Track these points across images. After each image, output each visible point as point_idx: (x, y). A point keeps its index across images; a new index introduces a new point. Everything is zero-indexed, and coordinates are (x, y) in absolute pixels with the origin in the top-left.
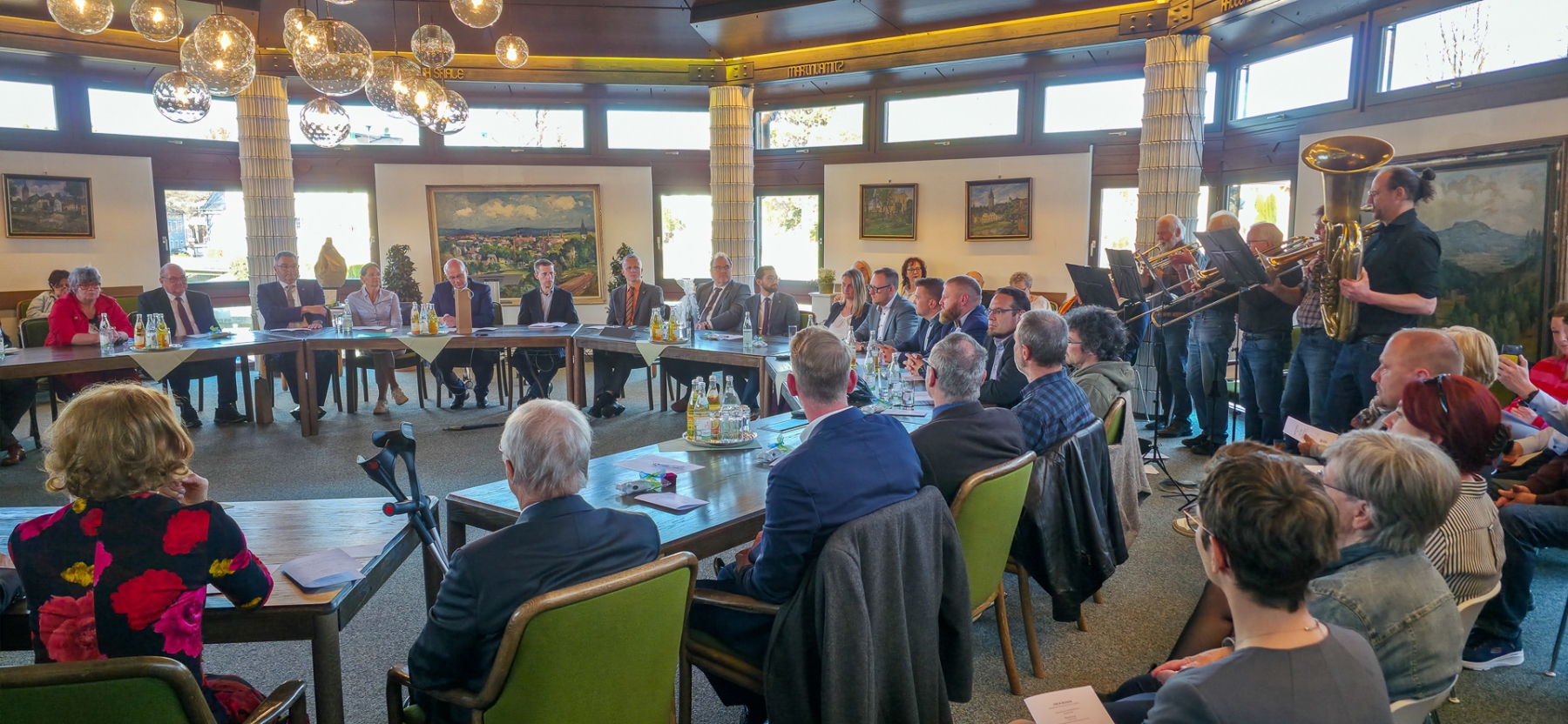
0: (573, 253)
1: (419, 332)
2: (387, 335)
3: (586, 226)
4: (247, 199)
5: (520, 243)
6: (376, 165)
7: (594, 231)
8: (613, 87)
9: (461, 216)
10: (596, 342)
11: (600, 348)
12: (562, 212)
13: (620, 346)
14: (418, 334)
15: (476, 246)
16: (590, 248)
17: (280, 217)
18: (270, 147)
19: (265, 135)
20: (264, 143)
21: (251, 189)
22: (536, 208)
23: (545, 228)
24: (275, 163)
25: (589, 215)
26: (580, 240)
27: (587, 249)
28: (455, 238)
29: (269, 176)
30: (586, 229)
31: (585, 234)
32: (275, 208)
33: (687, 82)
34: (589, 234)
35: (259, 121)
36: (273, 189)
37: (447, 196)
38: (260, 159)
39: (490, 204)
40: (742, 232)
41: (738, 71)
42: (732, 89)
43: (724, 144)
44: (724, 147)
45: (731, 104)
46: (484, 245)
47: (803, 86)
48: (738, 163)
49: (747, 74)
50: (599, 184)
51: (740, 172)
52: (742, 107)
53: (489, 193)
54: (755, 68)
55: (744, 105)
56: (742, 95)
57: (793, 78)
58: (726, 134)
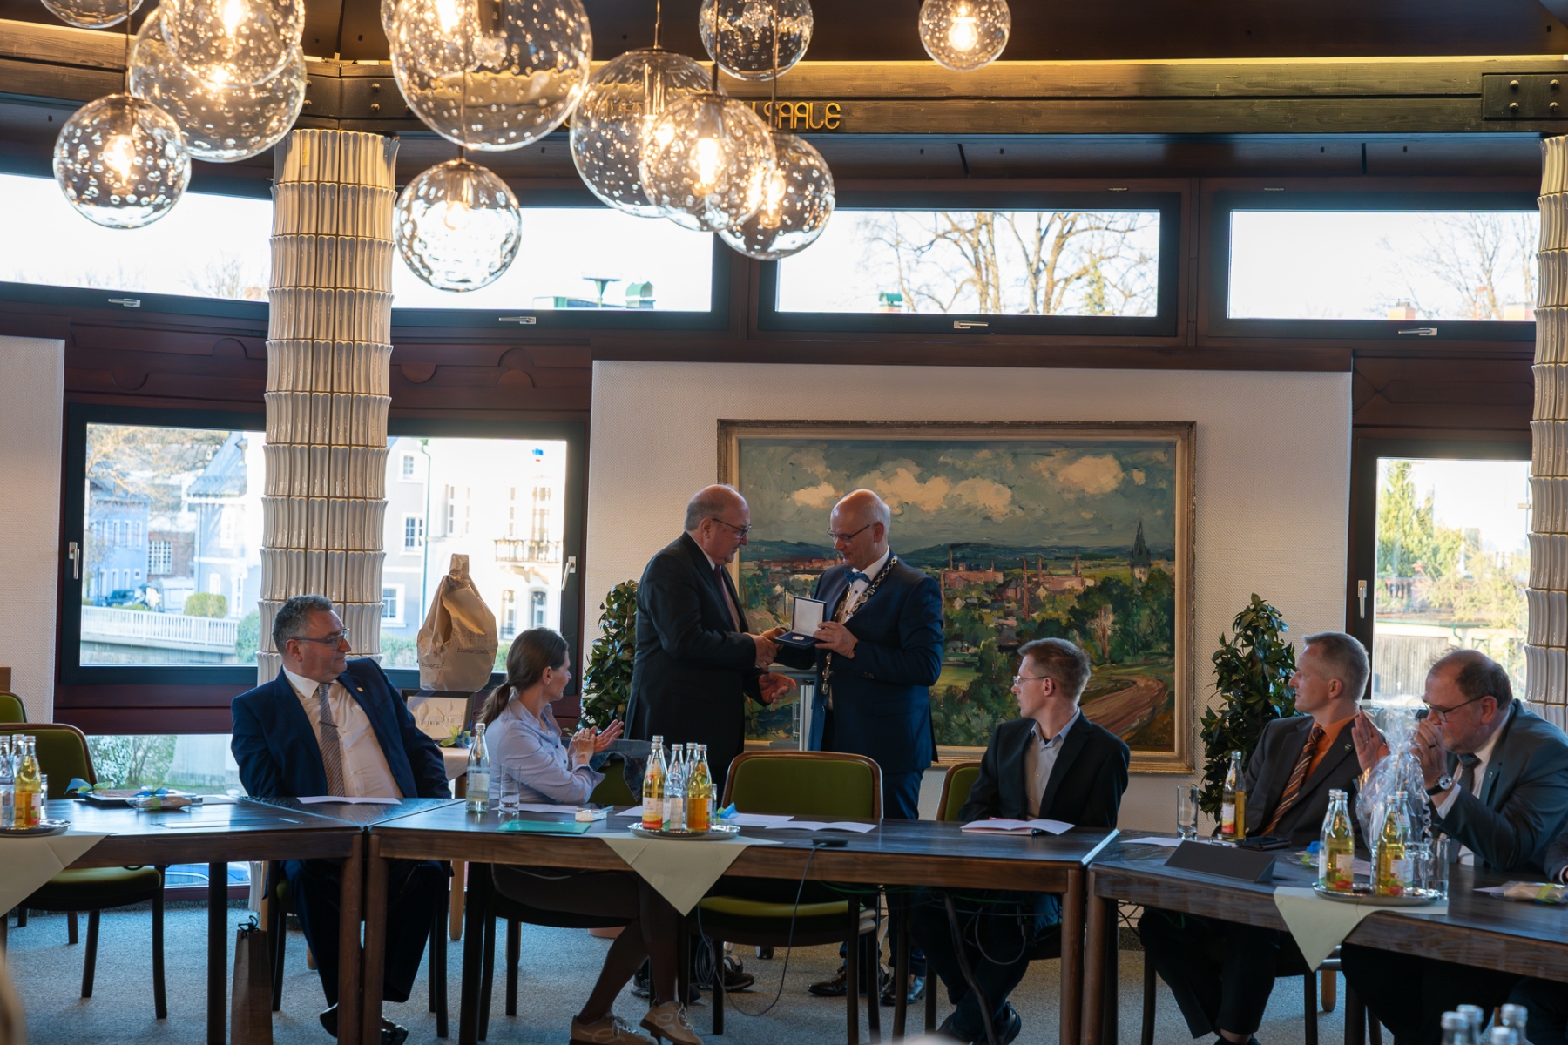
0: (1106, 622)
1: (660, 823)
2: (579, 828)
3: (1148, 543)
4: (272, 449)
5: (959, 586)
6: (594, 362)
7: (1170, 556)
8: (1251, 146)
9: (808, 505)
10: (1155, 884)
11: (1164, 902)
12: (1083, 501)
13: (1224, 900)
14: (657, 831)
16: (1155, 608)
17: (349, 498)
18: (342, 314)
19: (332, 285)
20: (328, 305)
21: (284, 428)
22: (1011, 487)
23: (1031, 545)
24: (348, 357)
25: (1159, 512)
26: (1128, 584)
27: (1148, 612)
28: (784, 568)
29: (332, 392)
30: (1148, 552)
31: (1144, 566)
32: (336, 474)
33: (1474, 123)
34: (1154, 567)
35: (322, 249)
36: (338, 424)
37: (771, 450)
38: (314, 347)
39: (883, 473)
50: (1194, 423)
53: (883, 443)
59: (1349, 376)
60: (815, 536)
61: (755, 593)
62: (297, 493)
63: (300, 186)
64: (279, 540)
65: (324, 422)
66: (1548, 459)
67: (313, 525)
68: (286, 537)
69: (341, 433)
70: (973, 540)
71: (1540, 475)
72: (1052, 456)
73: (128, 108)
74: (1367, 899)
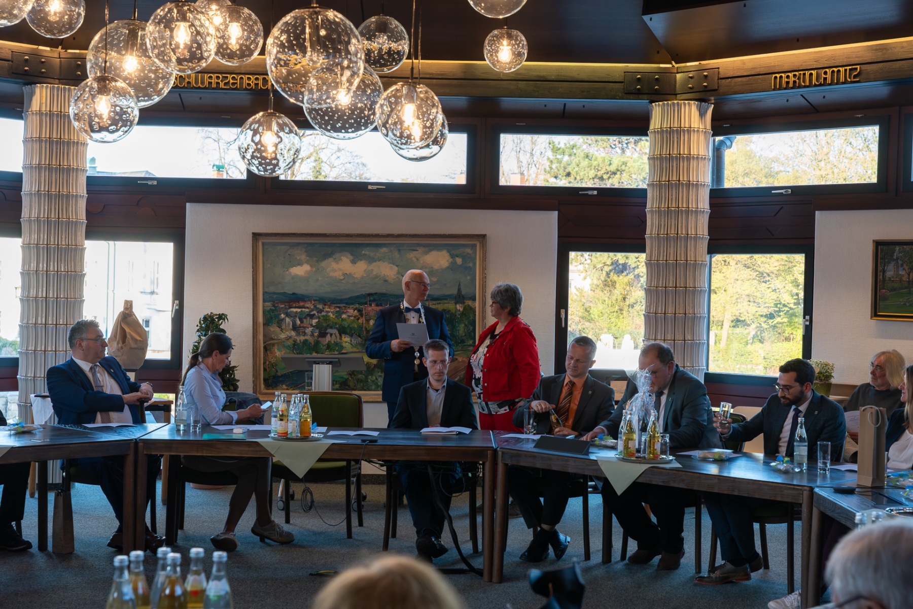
1: (287, 433)
3: (463, 292)
4: (26, 247)
6: (188, 204)
7: (474, 299)
8: (508, 103)
9: (296, 276)
14: (285, 437)
15: (312, 317)
16: (467, 323)
17: (68, 272)
18: (63, 179)
19: (58, 164)
20: (56, 174)
21: (33, 236)
22: (397, 266)
24: (66, 201)
25: (469, 278)
26: (454, 312)
27: (463, 325)
28: (285, 305)
29: (59, 218)
30: (463, 297)
31: (461, 303)
32: (61, 260)
33: (620, 95)
34: (466, 304)
35: (53, 146)
36: (62, 235)
37: (279, 248)
38: (49, 195)
39: (335, 259)
40: (691, 305)
41: (693, 80)
42: (685, 104)
43: (669, 181)
44: (669, 185)
45: (682, 126)
46: (323, 316)
47: (788, 101)
48: (688, 208)
49: (705, 84)
50: (486, 235)
51: (692, 219)
52: (696, 129)
53: (335, 244)
54: (721, 76)
55: (701, 127)
56: (697, 113)
57: (779, 89)
58: (672, 167)
59: (557, 212)
60: (301, 290)
61: (271, 318)
62: (41, 269)
63: (40, 113)
64: (31, 294)
65: (55, 233)
66: (655, 252)
67: (49, 286)
68: (35, 292)
69: (63, 239)
70: (378, 292)
71: (650, 260)
72: (417, 251)
73: (107, 82)
74: (644, 461)
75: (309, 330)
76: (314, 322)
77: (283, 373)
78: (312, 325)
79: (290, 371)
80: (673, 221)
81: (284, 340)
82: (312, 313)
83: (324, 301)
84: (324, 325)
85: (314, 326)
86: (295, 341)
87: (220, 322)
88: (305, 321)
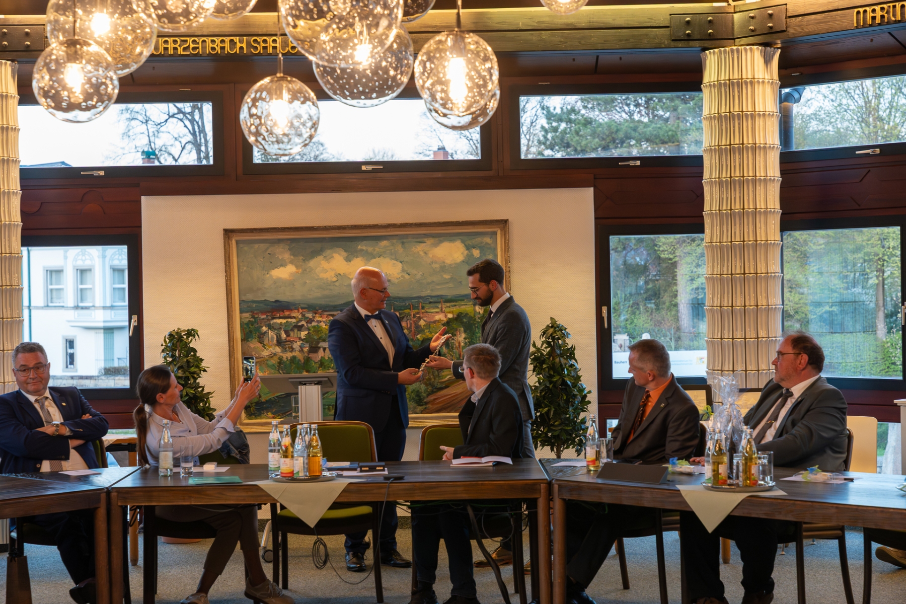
1: (292, 472)
6: (143, 198)
9: (280, 279)
12: (444, 268)
14: (291, 478)
15: (300, 328)
22: (401, 262)
23: (415, 295)
26: (472, 316)
28: (267, 316)
33: (666, 42)
37: (256, 246)
39: (325, 257)
40: (764, 295)
41: (754, 20)
42: (746, 50)
43: (730, 145)
44: (731, 150)
45: (744, 77)
46: (314, 327)
47: (872, 40)
48: (756, 176)
49: (770, 25)
50: (508, 220)
51: (760, 190)
52: (761, 80)
53: (324, 238)
54: (789, 14)
55: (766, 77)
56: (761, 61)
57: (863, 27)
58: (734, 127)
59: (592, 189)
60: (285, 296)
61: (250, 332)
66: (717, 232)
71: (711, 243)
72: (425, 242)
73: (78, 46)
74: (738, 489)
75: (297, 345)
76: (303, 334)
77: (267, 399)
78: (300, 339)
79: (276, 395)
80: (737, 193)
81: (267, 358)
82: (300, 324)
83: (314, 308)
84: (315, 337)
85: (302, 340)
86: (281, 359)
87: (190, 339)
88: (292, 333)
